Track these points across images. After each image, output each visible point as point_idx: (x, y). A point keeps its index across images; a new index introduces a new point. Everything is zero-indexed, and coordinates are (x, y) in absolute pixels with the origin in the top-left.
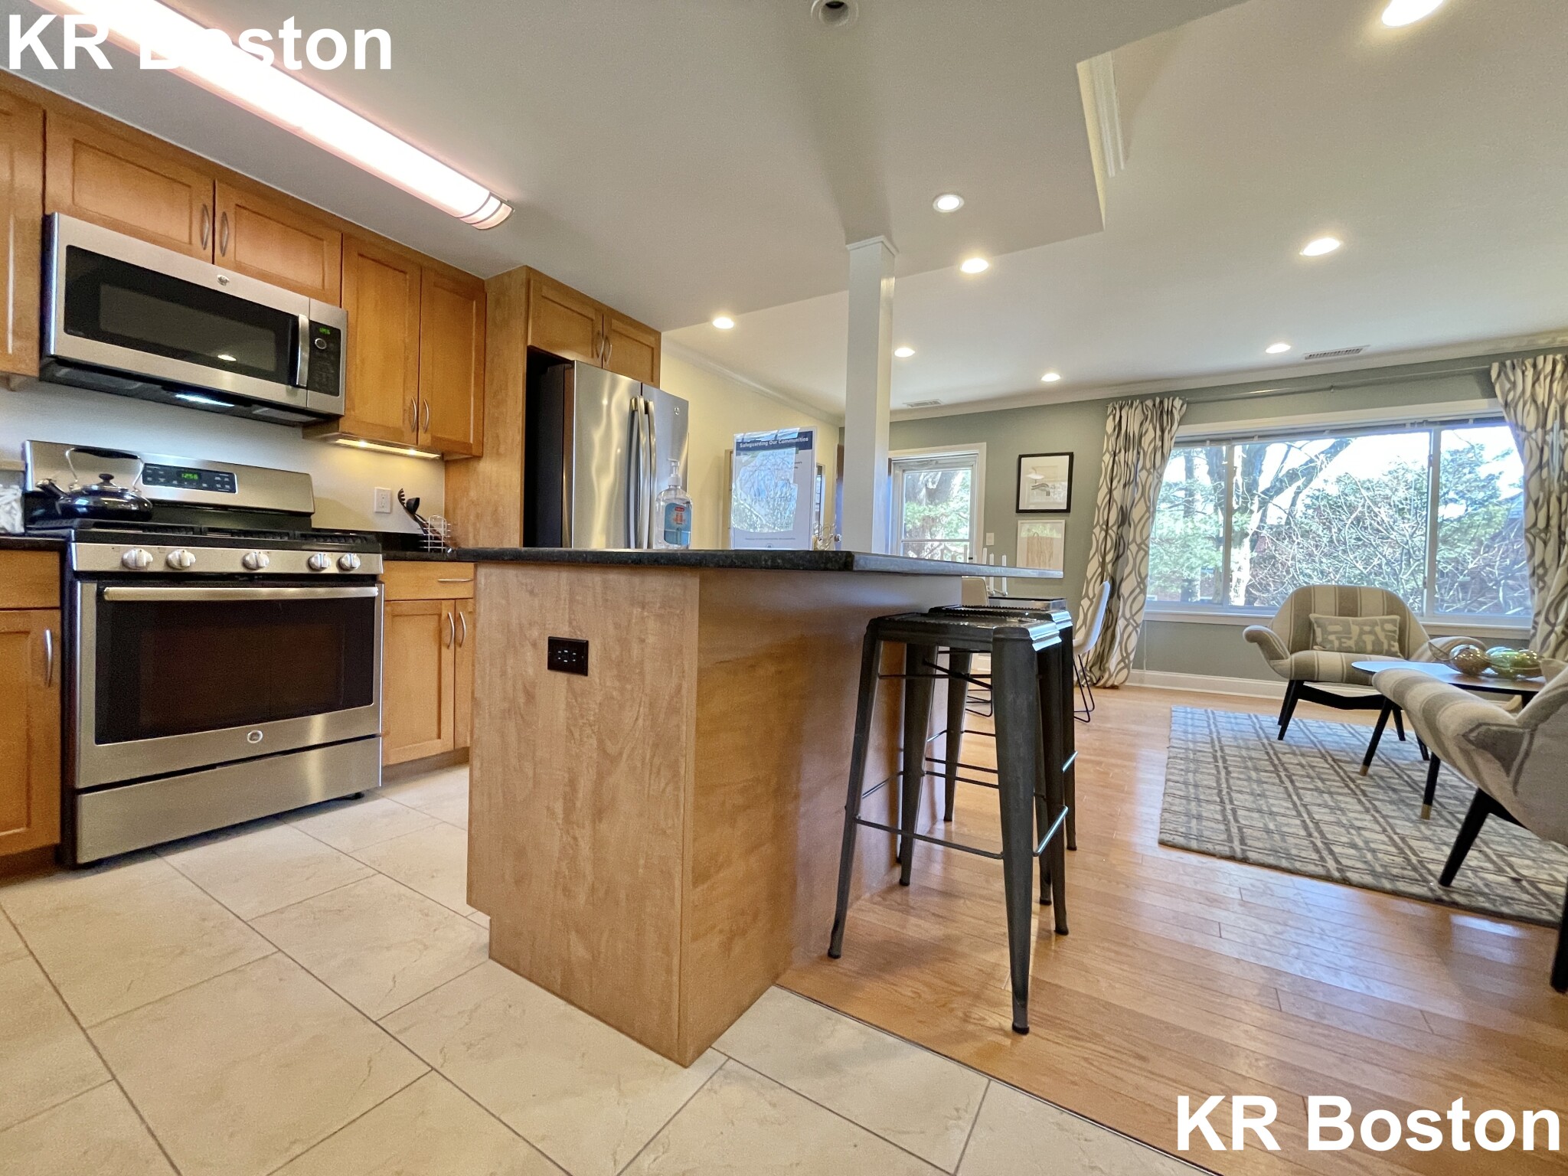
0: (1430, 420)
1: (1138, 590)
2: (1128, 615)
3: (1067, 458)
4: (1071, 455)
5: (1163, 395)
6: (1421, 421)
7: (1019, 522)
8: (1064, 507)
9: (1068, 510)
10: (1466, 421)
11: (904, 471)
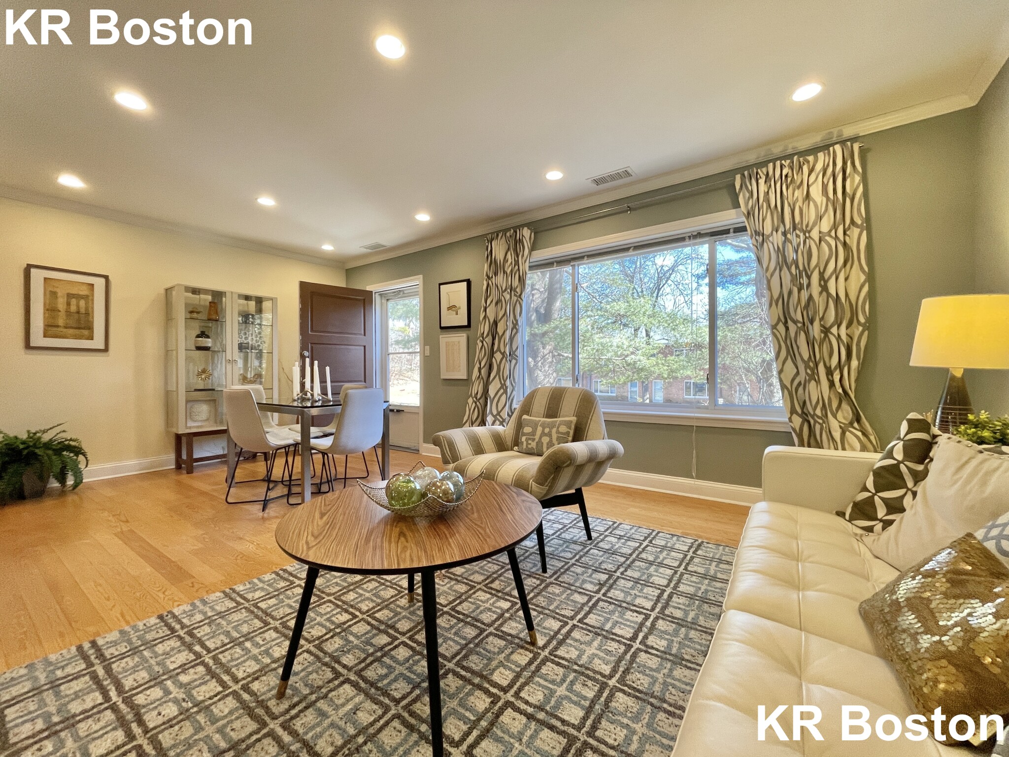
0: (702, 232)
1: (502, 391)
2: (495, 413)
3: (465, 283)
4: (469, 282)
5: (517, 228)
6: (695, 233)
7: (441, 336)
8: (466, 323)
9: (469, 325)
10: (727, 232)
11: (388, 300)
